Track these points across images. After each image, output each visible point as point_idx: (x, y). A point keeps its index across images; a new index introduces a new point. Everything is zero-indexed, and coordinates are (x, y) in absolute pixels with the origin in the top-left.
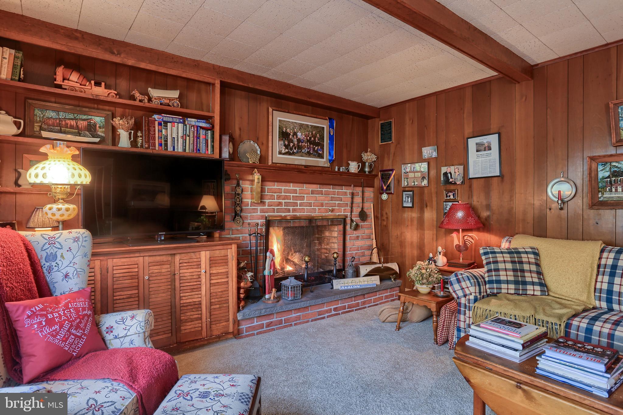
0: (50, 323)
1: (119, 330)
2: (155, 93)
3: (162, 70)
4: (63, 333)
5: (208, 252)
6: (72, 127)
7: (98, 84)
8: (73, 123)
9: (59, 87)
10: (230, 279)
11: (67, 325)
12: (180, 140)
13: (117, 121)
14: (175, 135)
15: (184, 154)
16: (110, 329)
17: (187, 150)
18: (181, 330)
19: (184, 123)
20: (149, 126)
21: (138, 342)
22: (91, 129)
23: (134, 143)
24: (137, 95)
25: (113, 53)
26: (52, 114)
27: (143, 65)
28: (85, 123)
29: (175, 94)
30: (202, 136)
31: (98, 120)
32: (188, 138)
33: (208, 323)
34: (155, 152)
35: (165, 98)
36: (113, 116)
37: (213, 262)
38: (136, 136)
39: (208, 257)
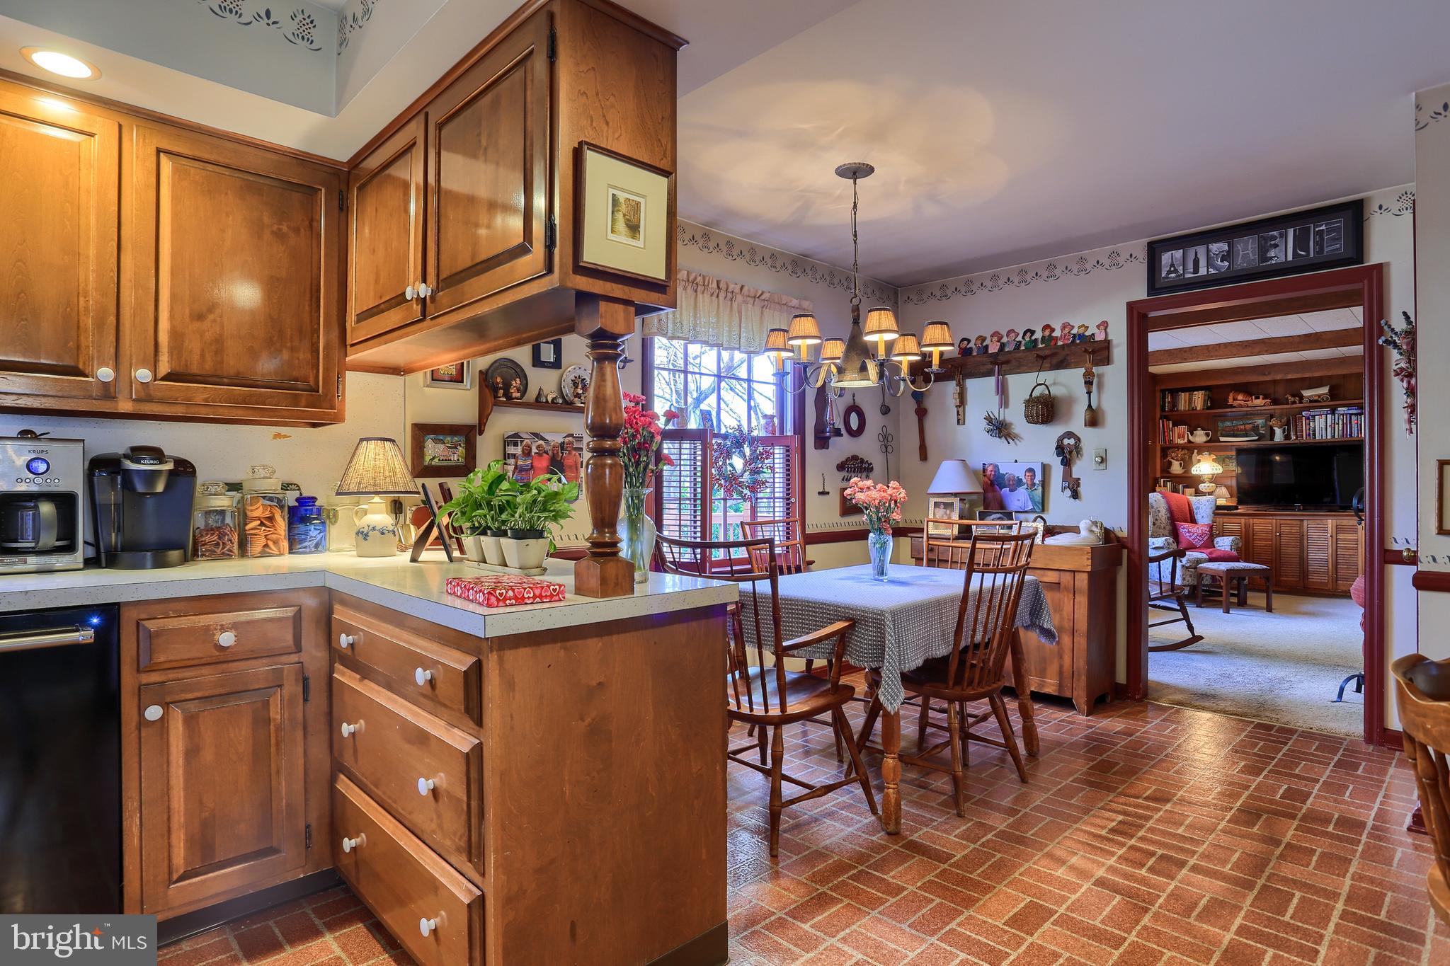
0: (1189, 532)
1: (1221, 544)
2: (1306, 393)
3: (1307, 375)
4: (1193, 537)
5: (1334, 521)
6: (1241, 430)
7: (1257, 398)
8: (1242, 427)
9: (1232, 406)
10: (1360, 545)
11: (1196, 534)
12: (1329, 429)
13: (1273, 422)
14: (1323, 425)
15: (1334, 440)
16: (1217, 542)
17: (1336, 437)
18: (1308, 579)
19: (1333, 413)
20: (1296, 422)
21: (1228, 549)
22: (1255, 429)
23: (1287, 437)
24: (1291, 399)
25: (1265, 375)
26: (1229, 424)
27: (1289, 377)
28: (1251, 426)
29: (1325, 390)
30: (1354, 422)
31: (1260, 422)
32: (1336, 426)
33: (1334, 581)
34: (1302, 441)
35: (1315, 396)
36: (1272, 416)
37: (1338, 529)
38: (1289, 430)
39: (1335, 525)
